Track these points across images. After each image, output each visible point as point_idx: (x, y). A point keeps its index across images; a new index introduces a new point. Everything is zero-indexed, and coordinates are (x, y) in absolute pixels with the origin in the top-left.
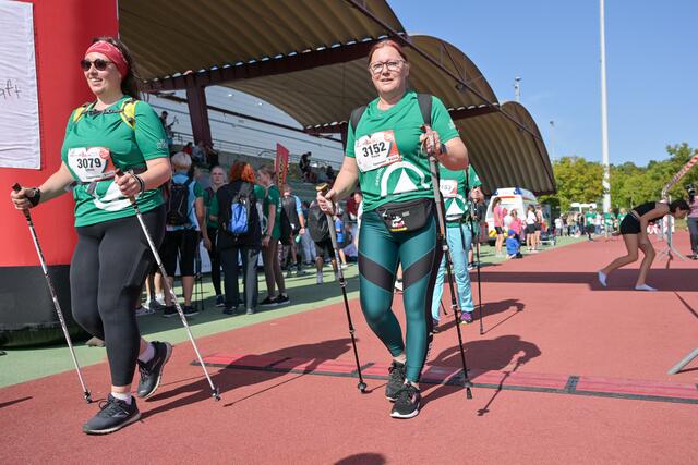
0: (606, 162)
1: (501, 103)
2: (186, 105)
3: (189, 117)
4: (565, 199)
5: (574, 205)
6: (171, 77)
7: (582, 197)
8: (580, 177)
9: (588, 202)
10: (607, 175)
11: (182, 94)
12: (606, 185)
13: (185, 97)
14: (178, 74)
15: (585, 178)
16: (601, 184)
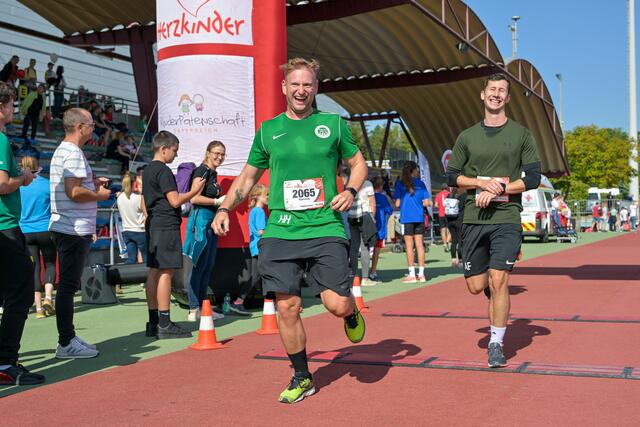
0: (633, 134)
1: (507, 61)
2: (130, 64)
3: (132, 78)
4: (580, 183)
5: (592, 190)
6: (111, 29)
7: (603, 181)
8: (599, 153)
9: (609, 186)
10: (635, 152)
11: (124, 50)
12: (634, 165)
13: (128, 55)
14: (121, 27)
15: (607, 156)
16: (627, 164)
